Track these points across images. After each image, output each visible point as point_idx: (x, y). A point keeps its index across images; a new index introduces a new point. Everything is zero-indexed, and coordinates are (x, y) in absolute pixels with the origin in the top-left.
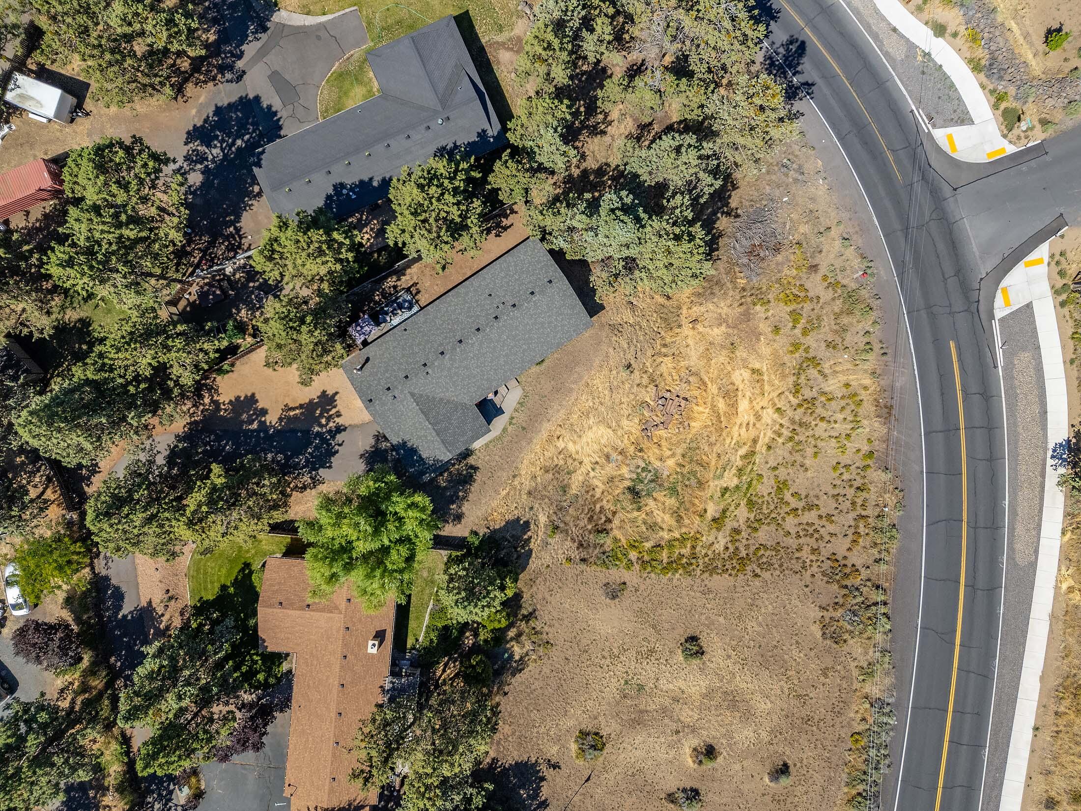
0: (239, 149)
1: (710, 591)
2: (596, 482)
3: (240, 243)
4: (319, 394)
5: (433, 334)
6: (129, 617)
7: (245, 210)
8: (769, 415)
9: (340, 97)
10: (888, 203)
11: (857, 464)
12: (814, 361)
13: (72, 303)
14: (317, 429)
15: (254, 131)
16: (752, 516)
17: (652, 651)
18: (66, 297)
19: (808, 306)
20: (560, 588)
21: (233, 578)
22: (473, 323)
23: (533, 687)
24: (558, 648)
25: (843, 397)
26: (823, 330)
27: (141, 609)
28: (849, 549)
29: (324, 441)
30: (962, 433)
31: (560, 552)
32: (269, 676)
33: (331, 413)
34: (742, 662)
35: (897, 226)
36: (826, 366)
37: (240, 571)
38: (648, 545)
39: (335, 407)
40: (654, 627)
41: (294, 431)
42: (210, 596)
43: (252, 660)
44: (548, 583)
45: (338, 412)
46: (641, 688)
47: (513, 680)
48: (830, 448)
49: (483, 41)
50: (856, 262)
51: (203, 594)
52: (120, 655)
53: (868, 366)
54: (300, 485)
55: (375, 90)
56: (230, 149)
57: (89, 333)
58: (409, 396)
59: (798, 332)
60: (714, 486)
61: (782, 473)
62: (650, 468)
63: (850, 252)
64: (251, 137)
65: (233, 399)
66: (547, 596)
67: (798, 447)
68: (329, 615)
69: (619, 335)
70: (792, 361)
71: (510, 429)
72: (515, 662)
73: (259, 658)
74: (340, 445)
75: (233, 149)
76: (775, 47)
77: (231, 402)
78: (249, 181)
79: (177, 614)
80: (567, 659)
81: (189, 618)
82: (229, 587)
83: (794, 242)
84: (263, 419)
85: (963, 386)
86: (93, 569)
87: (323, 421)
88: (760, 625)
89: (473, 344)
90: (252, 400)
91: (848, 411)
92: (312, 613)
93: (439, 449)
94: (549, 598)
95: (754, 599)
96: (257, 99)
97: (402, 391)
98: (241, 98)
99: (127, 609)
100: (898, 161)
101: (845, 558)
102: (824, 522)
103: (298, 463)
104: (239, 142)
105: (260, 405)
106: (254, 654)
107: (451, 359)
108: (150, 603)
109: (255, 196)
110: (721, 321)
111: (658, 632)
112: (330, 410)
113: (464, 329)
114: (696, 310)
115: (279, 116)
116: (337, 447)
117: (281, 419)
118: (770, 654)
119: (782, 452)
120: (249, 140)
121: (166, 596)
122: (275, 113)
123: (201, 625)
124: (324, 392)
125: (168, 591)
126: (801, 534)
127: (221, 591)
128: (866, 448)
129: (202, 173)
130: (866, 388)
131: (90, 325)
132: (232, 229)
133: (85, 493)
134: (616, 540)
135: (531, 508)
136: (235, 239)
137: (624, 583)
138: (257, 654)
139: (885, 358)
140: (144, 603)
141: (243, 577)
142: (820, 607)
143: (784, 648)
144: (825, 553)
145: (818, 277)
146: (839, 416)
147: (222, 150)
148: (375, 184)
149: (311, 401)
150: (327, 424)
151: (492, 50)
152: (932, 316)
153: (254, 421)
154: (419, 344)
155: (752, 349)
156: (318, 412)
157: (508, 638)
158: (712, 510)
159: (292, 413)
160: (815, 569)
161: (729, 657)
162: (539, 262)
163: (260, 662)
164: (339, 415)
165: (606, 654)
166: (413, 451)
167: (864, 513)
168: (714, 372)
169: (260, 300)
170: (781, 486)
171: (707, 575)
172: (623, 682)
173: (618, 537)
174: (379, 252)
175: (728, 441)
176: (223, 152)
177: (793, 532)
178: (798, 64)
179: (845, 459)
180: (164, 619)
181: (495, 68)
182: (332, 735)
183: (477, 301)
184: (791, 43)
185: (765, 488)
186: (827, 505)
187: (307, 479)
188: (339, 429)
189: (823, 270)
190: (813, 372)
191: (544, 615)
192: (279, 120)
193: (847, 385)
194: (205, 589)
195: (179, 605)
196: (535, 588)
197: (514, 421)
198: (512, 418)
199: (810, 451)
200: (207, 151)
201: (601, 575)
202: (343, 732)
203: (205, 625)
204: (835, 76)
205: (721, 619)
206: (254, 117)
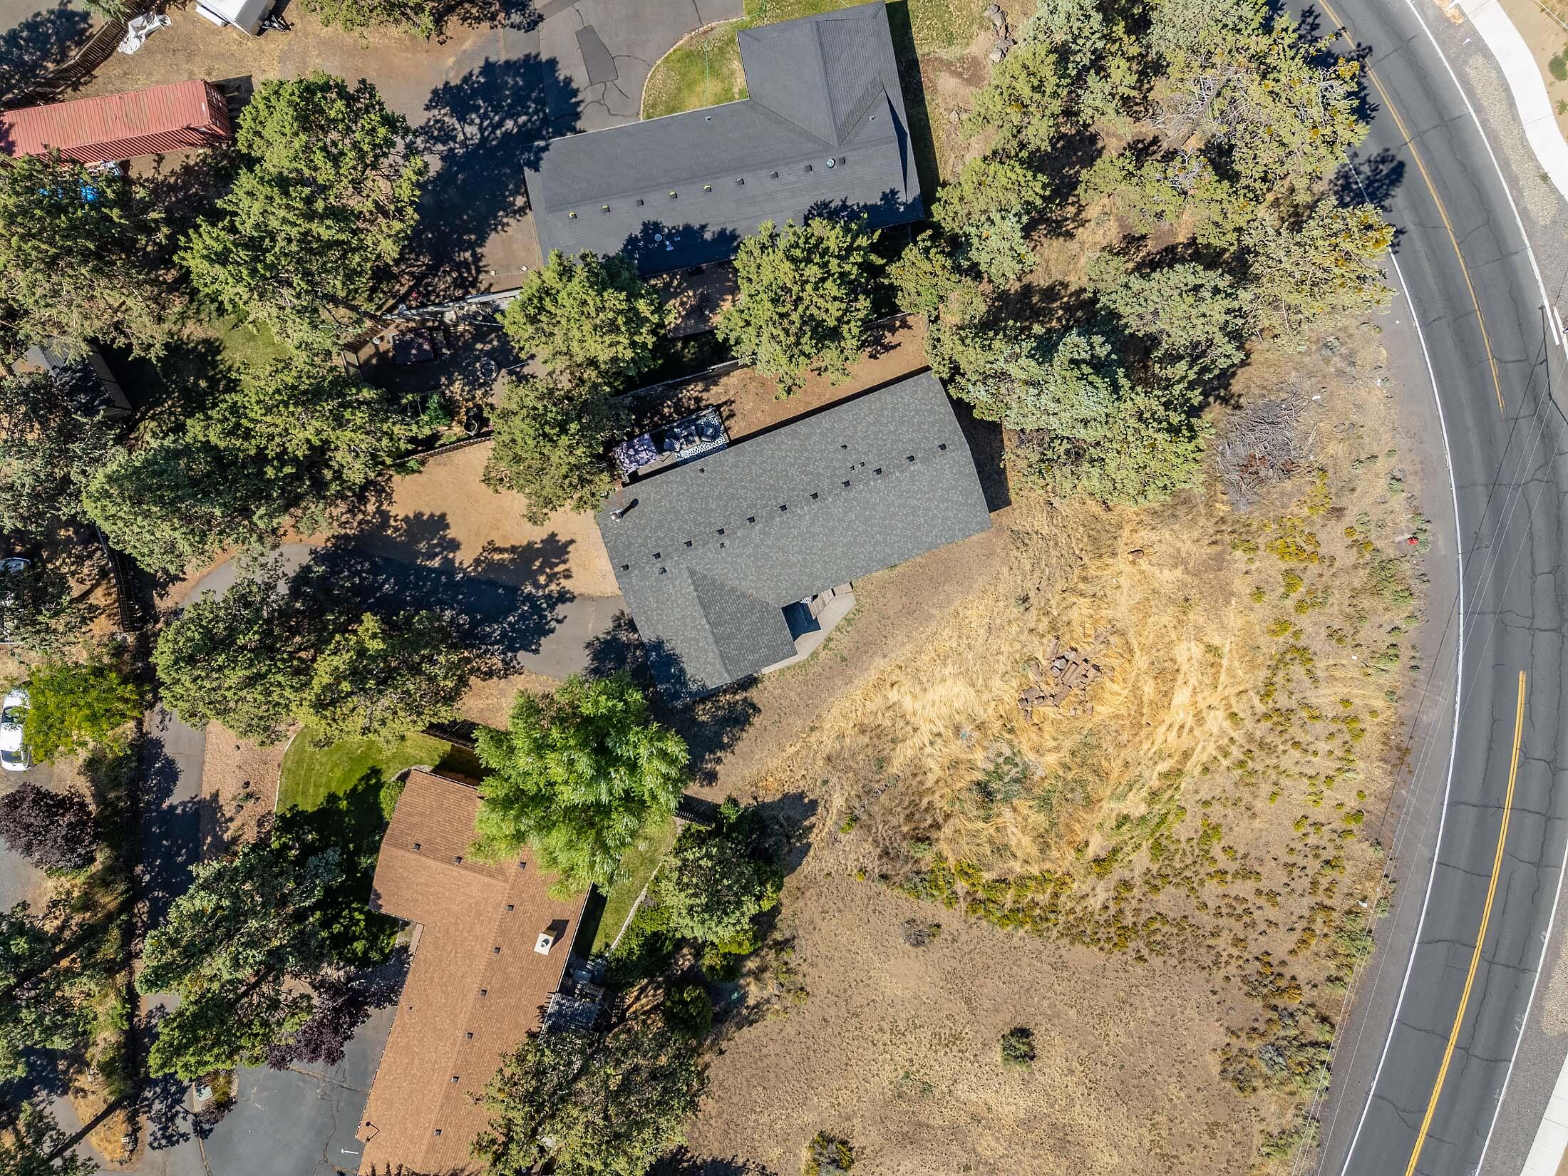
0: (507, 134)
1: (1065, 967)
2: (930, 763)
3: (476, 279)
4: (545, 537)
5: (744, 487)
6: (179, 811)
7: (495, 229)
8: (1217, 721)
9: (679, 90)
10: (1474, 439)
11: (1333, 826)
12: (1303, 654)
13: (198, 312)
14: (529, 589)
15: (536, 112)
16: (1155, 868)
17: (956, 1037)
18: (191, 301)
19: (1314, 568)
20: (840, 911)
21: (349, 787)
22: (809, 483)
23: (765, 1051)
24: (817, 1000)
25: (1335, 719)
26: (1328, 610)
27: (199, 802)
28: (1292, 952)
29: (536, 609)
30: (1506, 815)
31: (853, 856)
32: (371, 948)
33: (556, 570)
34: (1089, 1085)
35: (1480, 476)
36: (1320, 666)
37: (362, 779)
38: (987, 876)
39: (565, 562)
40: (968, 1002)
41: (493, 584)
42: (309, 805)
43: (352, 918)
44: (823, 900)
45: (567, 570)
46: (927, 1088)
47: (736, 1035)
48: (1298, 791)
49: (919, 52)
50: (1404, 519)
51: (299, 800)
52: (151, 865)
53: (1384, 679)
54: (484, 669)
55: (736, 90)
56: (493, 132)
57: (214, 365)
58: (686, 574)
59: (1290, 603)
60: (1110, 808)
61: (1216, 811)
62: (1017, 760)
63: (1397, 501)
64: (529, 120)
65: (411, 515)
66: (817, 918)
67: (1249, 780)
68: (487, 880)
69: (1023, 549)
70: (1271, 646)
71: (823, 655)
72: (747, 1008)
73: (362, 917)
74: (559, 621)
75: (498, 132)
76: (1357, 161)
77: (406, 520)
78: (511, 187)
79: (254, 822)
80: (825, 1020)
81: (269, 832)
82: (340, 799)
83: (1316, 465)
84: (451, 556)
85: (1524, 742)
86: (140, 723)
87: (542, 579)
88: (1129, 1034)
89: (801, 517)
90: (440, 522)
91: (1337, 742)
92: (463, 872)
93: (713, 665)
94: (819, 923)
95: (1129, 994)
96: (553, 63)
97: (678, 563)
98: (528, 56)
99: (179, 796)
100: (1503, 378)
101: (1283, 963)
102: (1262, 901)
103: (489, 635)
104: (509, 124)
105: (451, 533)
106: (356, 910)
107: (763, 532)
108: (215, 796)
109: (515, 212)
110: (1178, 560)
111: (972, 1011)
112: (557, 565)
113: (793, 490)
114: (1145, 536)
115: (579, 98)
116: (553, 624)
117: (477, 562)
118: (1135, 1082)
119: (1223, 781)
120: (525, 124)
121: (243, 792)
122: (575, 93)
123: (285, 847)
124: (553, 535)
125: (247, 784)
126: (1224, 911)
127: (328, 802)
128: (1352, 804)
129: (443, 159)
130: (1373, 713)
131: (218, 352)
132: (468, 254)
133: (153, 607)
134: (940, 857)
135: (826, 782)
136: (470, 272)
137: (938, 926)
138: (361, 912)
139: (1414, 674)
140: (206, 794)
141: (365, 790)
142: (1228, 1028)
143: (1159, 1078)
144: (1254, 949)
145: (1338, 528)
146: (1323, 747)
147: (481, 129)
148: (708, 236)
149: (530, 545)
150: (547, 585)
151: (930, 69)
152: (1502, 630)
153: (436, 555)
154: (720, 497)
155: (1215, 614)
156: (537, 564)
157: (745, 970)
158: (1097, 846)
159: (497, 557)
160: (1232, 969)
161: (1071, 1072)
162: (931, 412)
163: (362, 924)
164: (568, 576)
165: (886, 1026)
166: (671, 660)
167: (1328, 902)
168: (1149, 637)
169: (487, 373)
170: (1211, 831)
171: (1066, 940)
172: (902, 1074)
173: (945, 854)
174: (686, 340)
175: (1145, 746)
176: (482, 134)
177: (1212, 904)
178: (1387, 195)
179: (1318, 814)
180: (232, 826)
181: (928, 97)
182: (450, 1064)
183: (821, 451)
184: (1383, 161)
185: (1184, 830)
186: (1273, 877)
187: (496, 661)
188: (564, 597)
189: (1350, 518)
190: (1298, 671)
191: (805, 946)
192: (578, 104)
193: (1346, 702)
194: (304, 793)
195: (259, 809)
196: (801, 903)
197: (832, 645)
198: (830, 640)
199: (1266, 789)
200: (457, 126)
201: (907, 906)
202: (469, 1063)
203: (291, 848)
204: (1438, 227)
205: (1072, 1012)
206: (541, 91)
